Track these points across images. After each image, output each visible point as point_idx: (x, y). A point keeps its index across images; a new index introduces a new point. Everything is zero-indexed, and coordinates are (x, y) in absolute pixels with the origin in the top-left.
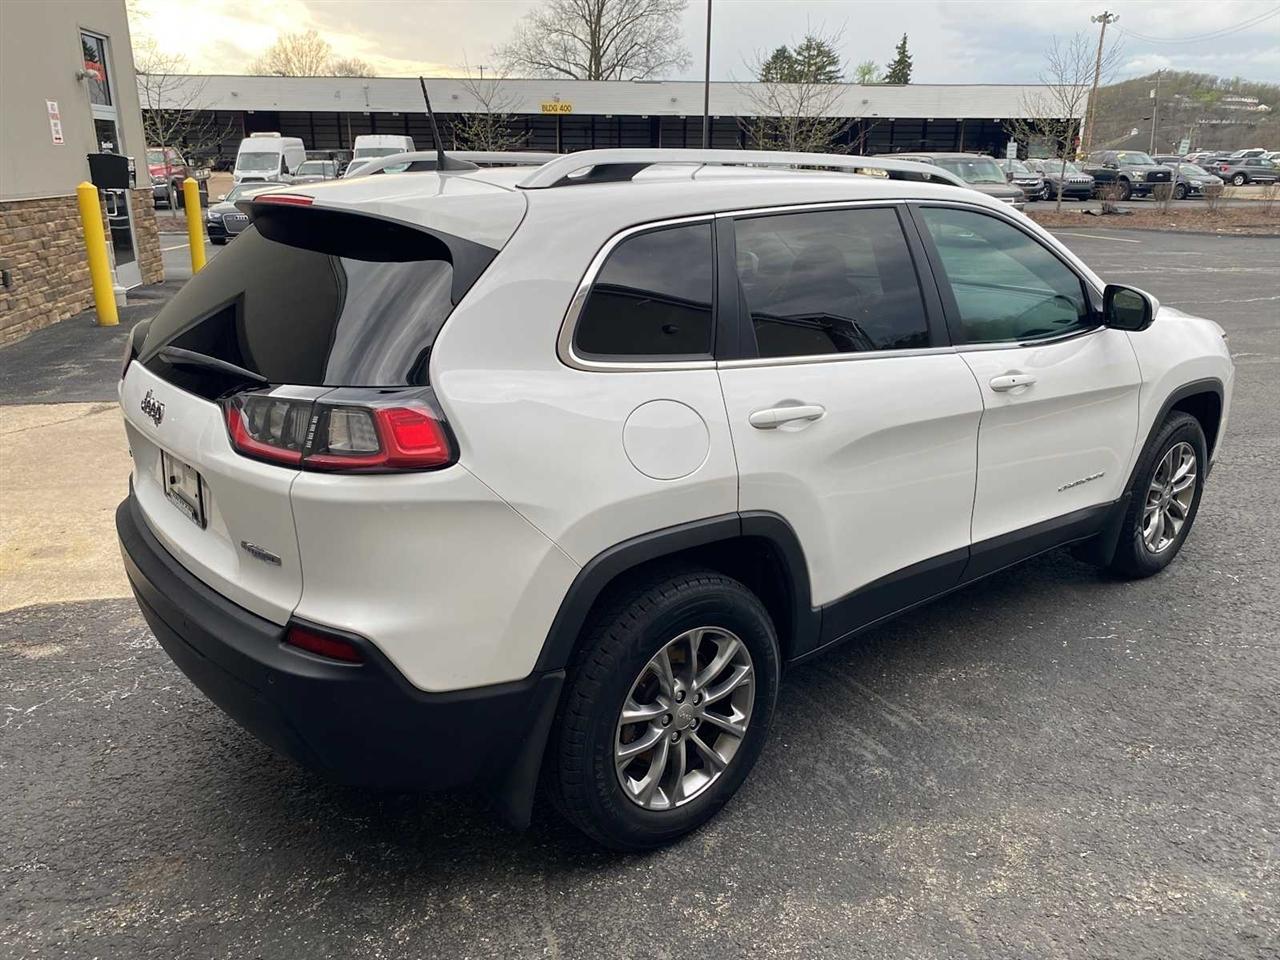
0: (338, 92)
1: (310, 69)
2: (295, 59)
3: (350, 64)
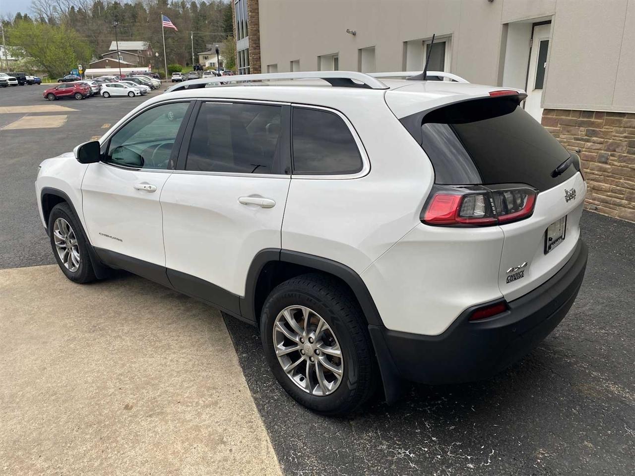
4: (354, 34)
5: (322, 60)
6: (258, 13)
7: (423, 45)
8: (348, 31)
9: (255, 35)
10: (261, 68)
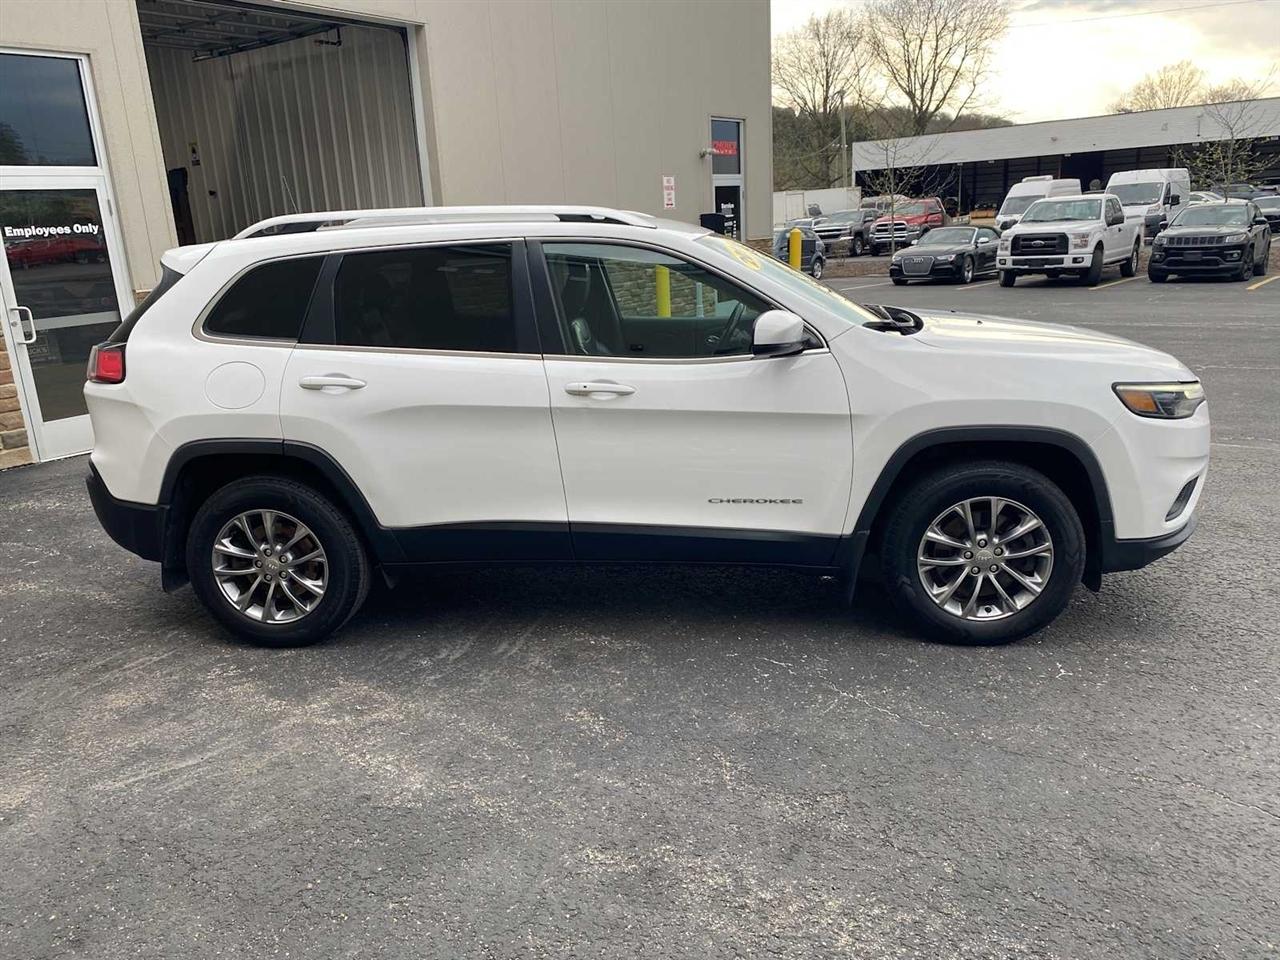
0: (1166, 125)
1: (1177, 101)
2: (1160, 93)
3: (1227, 90)
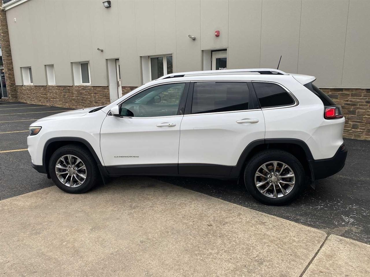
4: (102, 51)
5: (73, 64)
6: (8, 34)
7: (149, 58)
8: (98, 49)
9: (7, 48)
10: (13, 69)
